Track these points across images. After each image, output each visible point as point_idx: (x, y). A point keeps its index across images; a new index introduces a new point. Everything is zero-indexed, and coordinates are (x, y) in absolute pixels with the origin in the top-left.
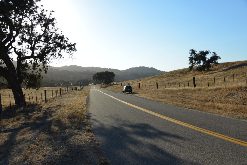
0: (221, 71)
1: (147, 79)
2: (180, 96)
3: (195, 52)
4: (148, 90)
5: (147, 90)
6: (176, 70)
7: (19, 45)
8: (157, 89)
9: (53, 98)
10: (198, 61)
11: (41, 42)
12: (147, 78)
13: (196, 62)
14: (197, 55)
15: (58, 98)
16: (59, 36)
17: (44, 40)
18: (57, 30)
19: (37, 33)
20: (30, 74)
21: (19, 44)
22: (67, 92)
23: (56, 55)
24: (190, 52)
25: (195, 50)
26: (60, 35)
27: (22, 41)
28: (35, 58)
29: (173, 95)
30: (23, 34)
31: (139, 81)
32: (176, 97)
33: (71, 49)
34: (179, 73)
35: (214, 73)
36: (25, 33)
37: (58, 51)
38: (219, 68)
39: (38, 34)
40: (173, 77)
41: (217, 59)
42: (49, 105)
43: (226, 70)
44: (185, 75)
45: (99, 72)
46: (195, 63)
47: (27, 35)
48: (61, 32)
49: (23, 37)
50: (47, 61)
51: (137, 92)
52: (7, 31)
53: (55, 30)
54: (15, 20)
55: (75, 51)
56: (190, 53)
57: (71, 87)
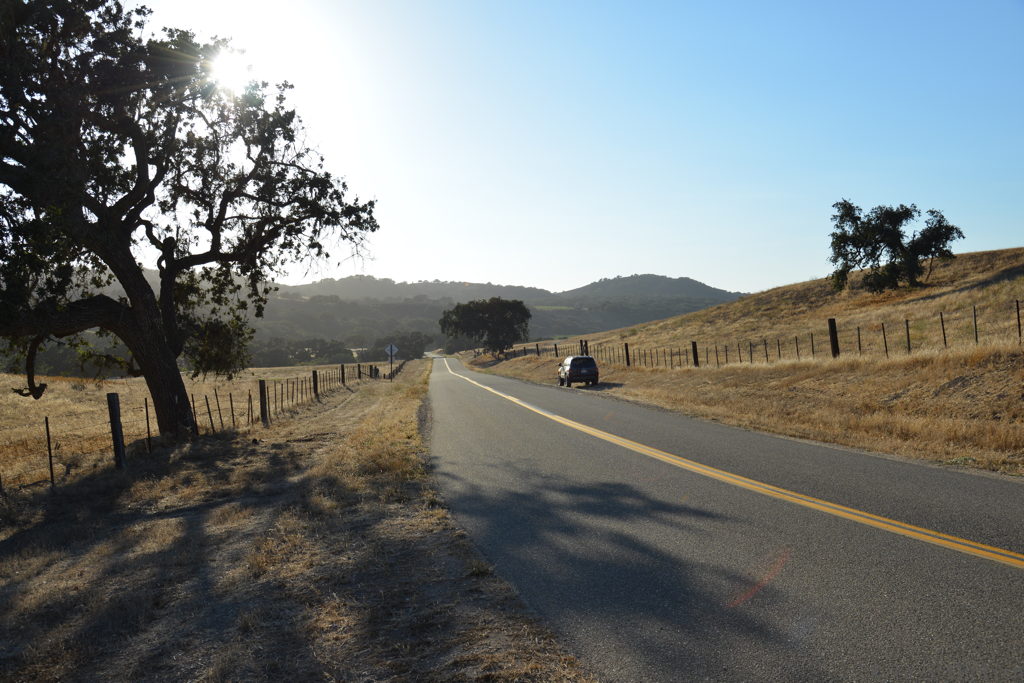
0: (963, 286)
1: (661, 328)
2: (776, 392)
3: (857, 213)
4: (661, 371)
5: (657, 370)
6: (780, 285)
7: (164, 211)
8: (693, 367)
9: (290, 411)
10: (869, 249)
11: (246, 201)
12: (661, 324)
13: (862, 254)
14: (862, 223)
15: (308, 409)
16: (311, 175)
17: (258, 194)
18: (306, 156)
19: (232, 166)
20: (206, 320)
21: (165, 207)
22: (339, 384)
23: (299, 245)
24: (836, 212)
25: (855, 205)
26: (315, 174)
27: (175, 198)
28: (224, 259)
29: (753, 391)
30: (179, 170)
31: (627, 334)
32: (761, 397)
33: (358, 223)
34: (791, 298)
35: (933, 297)
36: (186, 168)
37: (309, 231)
38: (961, 273)
39: (236, 171)
40: (765, 315)
41: (948, 239)
42: (283, 433)
43: (984, 284)
44: (816, 307)
45: (465, 302)
46: (858, 258)
47: (195, 175)
48: (319, 162)
49: (179, 182)
50: (266, 268)
51: (616, 382)
52: (120, 164)
53: (299, 156)
54: (149, 123)
55: (373, 230)
56: (835, 217)
57: (356, 365)
